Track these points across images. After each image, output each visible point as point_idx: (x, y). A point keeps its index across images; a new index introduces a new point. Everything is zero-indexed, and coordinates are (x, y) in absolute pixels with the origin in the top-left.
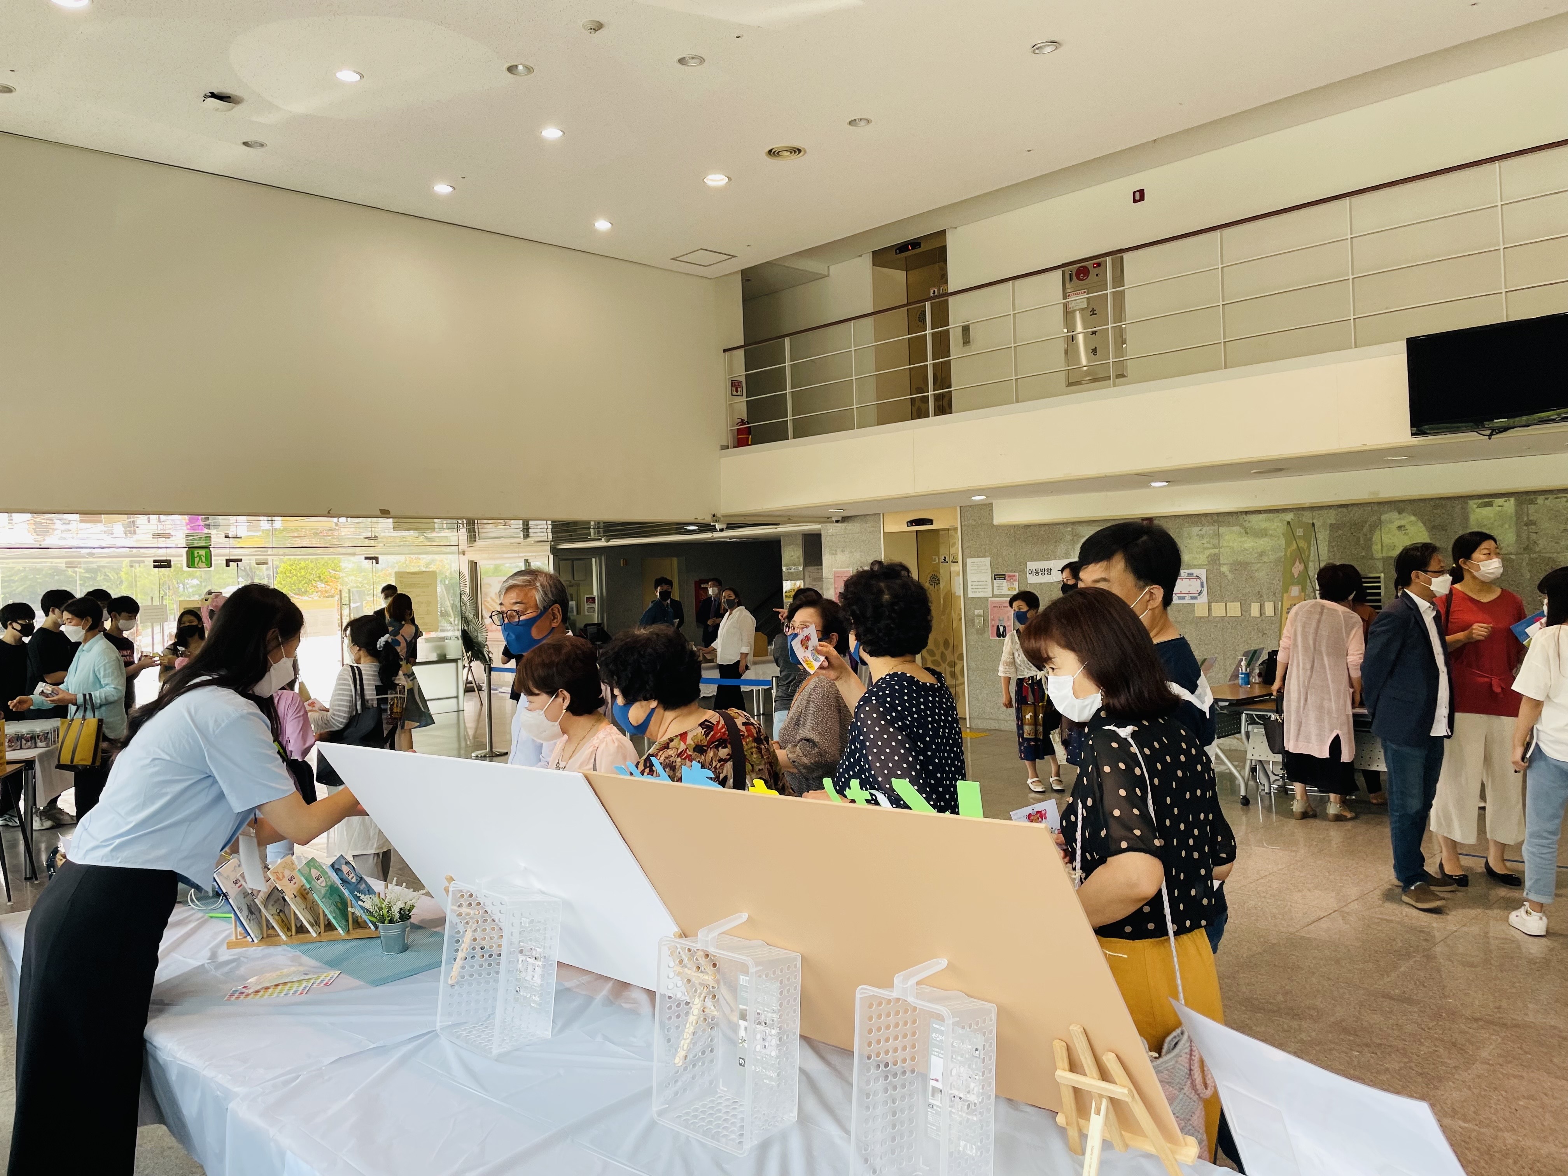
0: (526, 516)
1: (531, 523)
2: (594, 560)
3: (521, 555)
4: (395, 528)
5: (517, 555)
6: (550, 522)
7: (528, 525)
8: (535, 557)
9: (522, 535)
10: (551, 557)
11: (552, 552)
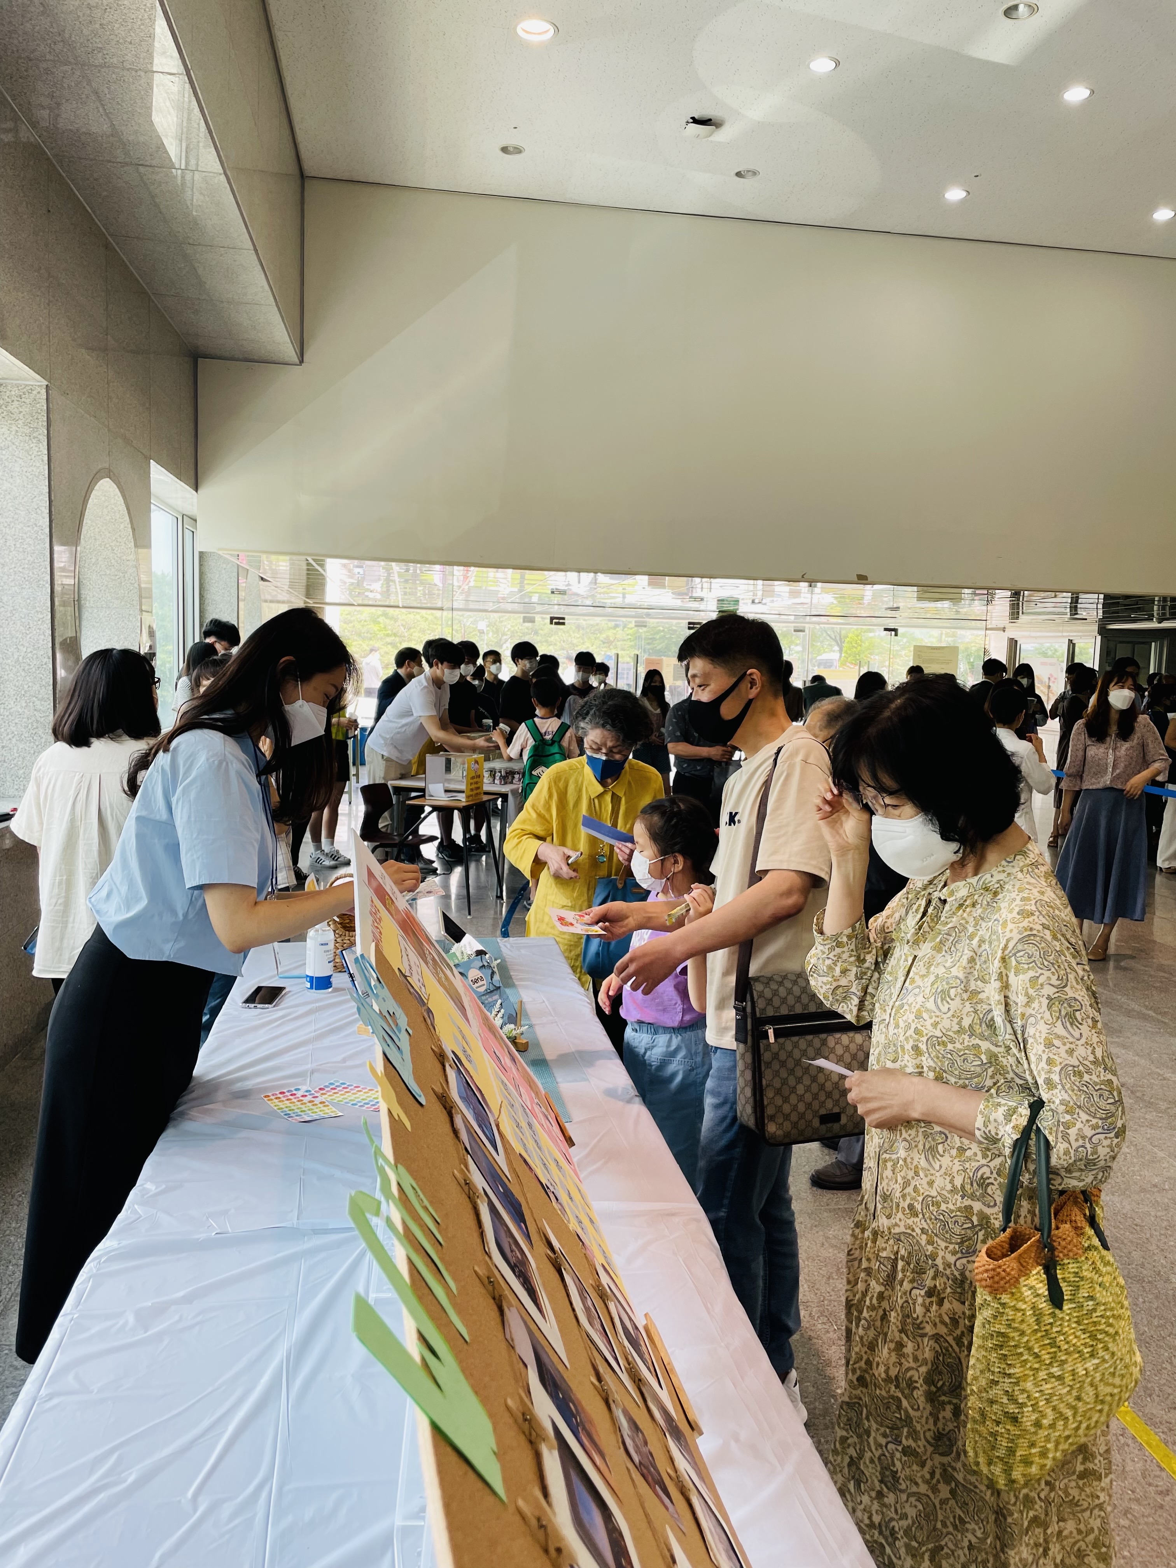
0: (1076, 588)
1: (1081, 596)
2: (1153, 644)
3: (1065, 634)
4: (920, 599)
5: (1060, 634)
6: (1102, 596)
7: (1077, 598)
8: (1081, 637)
9: (1068, 610)
10: (1099, 638)
11: (1100, 633)
